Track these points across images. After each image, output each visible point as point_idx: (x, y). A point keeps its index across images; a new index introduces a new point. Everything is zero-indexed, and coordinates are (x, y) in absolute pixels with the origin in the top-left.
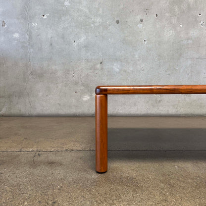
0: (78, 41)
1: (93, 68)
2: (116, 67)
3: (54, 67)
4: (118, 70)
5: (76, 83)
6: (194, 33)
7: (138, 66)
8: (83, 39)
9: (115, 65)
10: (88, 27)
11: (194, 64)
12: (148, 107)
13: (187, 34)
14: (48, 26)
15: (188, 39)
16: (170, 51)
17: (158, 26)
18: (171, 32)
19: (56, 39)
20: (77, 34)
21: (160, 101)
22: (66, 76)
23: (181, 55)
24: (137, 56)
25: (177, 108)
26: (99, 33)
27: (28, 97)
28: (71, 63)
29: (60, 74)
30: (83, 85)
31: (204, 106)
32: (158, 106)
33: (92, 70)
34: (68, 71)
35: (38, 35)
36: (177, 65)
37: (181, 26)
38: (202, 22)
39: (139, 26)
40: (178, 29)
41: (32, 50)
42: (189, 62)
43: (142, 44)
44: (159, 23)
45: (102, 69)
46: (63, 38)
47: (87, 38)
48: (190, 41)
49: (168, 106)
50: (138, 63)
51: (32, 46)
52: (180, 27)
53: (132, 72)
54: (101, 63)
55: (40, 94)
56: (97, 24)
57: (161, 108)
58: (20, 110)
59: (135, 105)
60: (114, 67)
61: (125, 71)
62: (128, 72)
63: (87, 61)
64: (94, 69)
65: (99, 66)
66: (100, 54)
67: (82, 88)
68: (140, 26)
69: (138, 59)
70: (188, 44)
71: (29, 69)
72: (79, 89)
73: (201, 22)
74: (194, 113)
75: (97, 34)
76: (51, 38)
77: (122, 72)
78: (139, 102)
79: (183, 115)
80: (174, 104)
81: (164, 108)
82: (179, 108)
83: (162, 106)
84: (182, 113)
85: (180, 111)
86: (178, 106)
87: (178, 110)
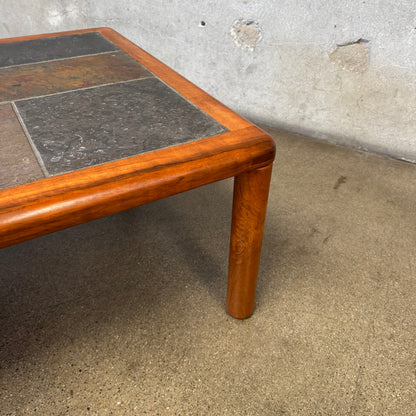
21: (251, 69)
25: (303, 107)
31: (411, 123)
32: (243, 85)
49: (277, 93)
57: (252, 95)
74: (363, 139)
78: (187, 60)
79: (321, 133)
80: (298, 89)
81: (261, 96)
82: (310, 109)
83: (256, 89)
84: (319, 128)
85: (313, 120)
86: (308, 100)
87: (307, 113)
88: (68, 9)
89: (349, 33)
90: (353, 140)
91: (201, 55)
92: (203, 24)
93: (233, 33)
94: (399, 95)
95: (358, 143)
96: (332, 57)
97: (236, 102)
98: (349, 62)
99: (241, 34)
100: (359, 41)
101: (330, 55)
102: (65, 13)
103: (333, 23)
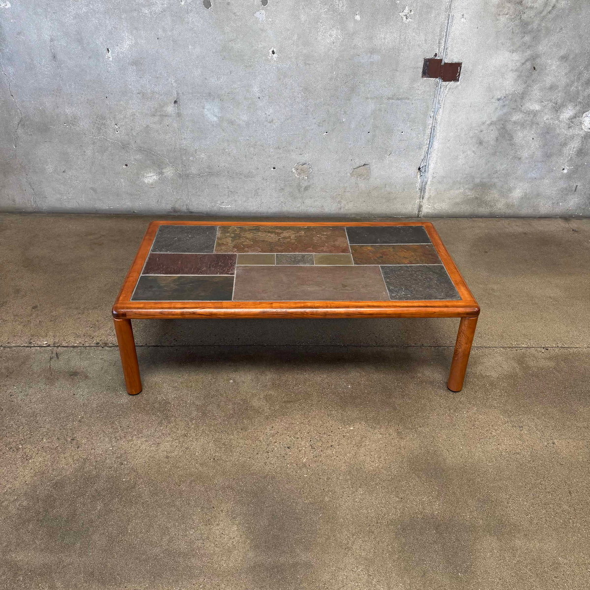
0: (117, 49)
1: (159, 113)
2: (211, 112)
3: (68, 110)
4: (215, 119)
5: (125, 146)
6: (386, 37)
7: (259, 112)
8: (126, 45)
9: (208, 106)
10: (135, 14)
11: (380, 110)
12: (282, 199)
13: (371, 38)
14: (39, 10)
15: (372, 51)
16: (331, 79)
17: (303, 18)
18: (334, 32)
19: (63, 43)
20: (111, 33)
21: (306, 188)
22: (99, 129)
23: (353, 89)
24: (256, 89)
25: (339, 202)
26: (164, 30)
27: (24, 174)
28: (107, 102)
29: (84, 124)
30: (140, 150)
31: (395, 198)
32: (302, 197)
33: (156, 119)
34: (104, 118)
35: (19, 33)
36: (345, 112)
37: (358, 17)
38: (406, 11)
39: (257, 14)
40: (351, 25)
41: (11, 70)
42: (371, 106)
43: (267, 60)
44: (307, 10)
45: (179, 115)
46: (80, 41)
47: (136, 43)
48: (376, 57)
49: (324, 198)
50: (260, 104)
51: (8, 59)
52: (356, 21)
53: (248, 124)
54: (175, 102)
55: (50, 168)
56: (158, 8)
57: (308, 202)
58: (14, 201)
59: (256, 194)
60: (206, 112)
61: (231, 122)
62: (239, 125)
63: (143, 95)
64: (161, 116)
65: (170, 109)
66: (172, 80)
67: (138, 157)
68: (261, 15)
69: (258, 95)
70: (372, 63)
71: (13, 112)
72: (132, 158)
73: (404, 8)
74: (374, 212)
75: (160, 33)
76: (52, 40)
77: (225, 124)
78: (263, 190)
79: (351, 214)
80: (335, 194)
81: (314, 201)
82: (344, 202)
83: (311, 198)
84: (350, 212)
85: (346, 208)
86: (342, 198)
87: (342, 205)
88: (164, 170)
89: (358, 162)
90: (369, 214)
91: (274, 185)
92: (274, 168)
93: (294, 171)
94: (387, 186)
95: (372, 214)
96: (352, 175)
97: (299, 207)
98: (360, 175)
99: (299, 171)
100: (364, 165)
101: (351, 174)
102: (161, 173)
103: (350, 158)
